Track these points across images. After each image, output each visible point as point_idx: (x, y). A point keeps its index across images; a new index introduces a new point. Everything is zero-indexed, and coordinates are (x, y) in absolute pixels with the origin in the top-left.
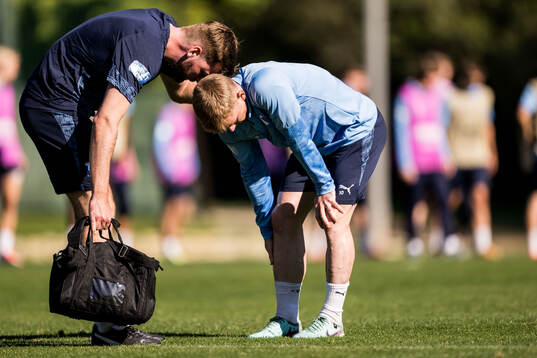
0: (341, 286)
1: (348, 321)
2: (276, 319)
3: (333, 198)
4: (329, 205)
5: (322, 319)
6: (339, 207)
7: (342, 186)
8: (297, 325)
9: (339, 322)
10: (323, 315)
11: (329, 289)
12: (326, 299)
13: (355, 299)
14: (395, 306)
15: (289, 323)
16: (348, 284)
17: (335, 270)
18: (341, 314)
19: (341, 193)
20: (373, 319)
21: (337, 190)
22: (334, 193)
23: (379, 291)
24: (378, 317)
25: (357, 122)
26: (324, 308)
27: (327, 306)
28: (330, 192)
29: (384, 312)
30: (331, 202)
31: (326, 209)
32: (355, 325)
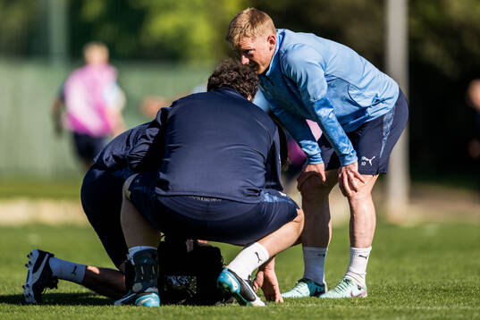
0: (364, 250)
1: (370, 283)
2: (304, 280)
3: (355, 169)
4: (352, 175)
5: (347, 281)
6: (361, 177)
7: (364, 158)
8: (323, 285)
9: (363, 284)
10: (348, 277)
11: (352, 253)
12: (351, 263)
13: (376, 262)
14: (414, 269)
15: (316, 284)
16: (370, 248)
17: (357, 235)
18: (364, 276)
19: (364, 164)
20: (393, 281)
21: (360, 161)
22: (357, 164)
23: (399, 255)
24: (398, 279)
25: (377, 100)
26: (348, 271)
27: (352, 269)
28: (353, 163)
29: (404, 274)
30: (354, 173)
31: (349, 179)
32: (376, 286)
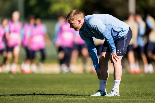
0: (118, 81)
1: (121, 92)
2: (99, 91)
3: (116, 54)
5: (113, 91)
7: (118, 50)
9: (118, 92)
10: (113, 90)
13: (123, 85)
14: (136, 87)
15: (103, 92)
16: (120, 80)
17: (116, 76)
19: (118, 52)
20: (129, 91)
21: (117, 51)
22: (116, 52)
23: (131, 82)
24: (130, 90)
25: (122, 31)
26: (113, 87)
27: (114, 87)
28: (115, 52)
29: (132, 89)
30: (115, 55)
31: (114, 57)
32: (123, 93)
